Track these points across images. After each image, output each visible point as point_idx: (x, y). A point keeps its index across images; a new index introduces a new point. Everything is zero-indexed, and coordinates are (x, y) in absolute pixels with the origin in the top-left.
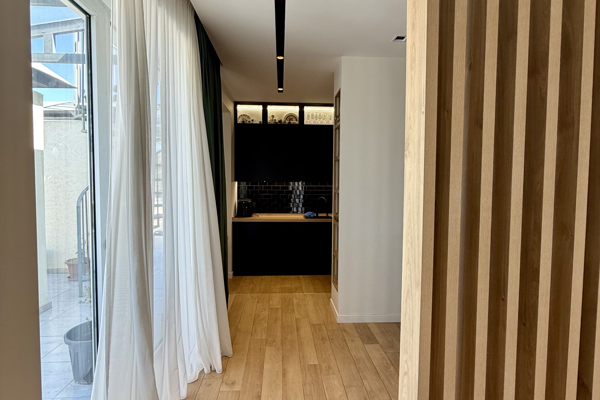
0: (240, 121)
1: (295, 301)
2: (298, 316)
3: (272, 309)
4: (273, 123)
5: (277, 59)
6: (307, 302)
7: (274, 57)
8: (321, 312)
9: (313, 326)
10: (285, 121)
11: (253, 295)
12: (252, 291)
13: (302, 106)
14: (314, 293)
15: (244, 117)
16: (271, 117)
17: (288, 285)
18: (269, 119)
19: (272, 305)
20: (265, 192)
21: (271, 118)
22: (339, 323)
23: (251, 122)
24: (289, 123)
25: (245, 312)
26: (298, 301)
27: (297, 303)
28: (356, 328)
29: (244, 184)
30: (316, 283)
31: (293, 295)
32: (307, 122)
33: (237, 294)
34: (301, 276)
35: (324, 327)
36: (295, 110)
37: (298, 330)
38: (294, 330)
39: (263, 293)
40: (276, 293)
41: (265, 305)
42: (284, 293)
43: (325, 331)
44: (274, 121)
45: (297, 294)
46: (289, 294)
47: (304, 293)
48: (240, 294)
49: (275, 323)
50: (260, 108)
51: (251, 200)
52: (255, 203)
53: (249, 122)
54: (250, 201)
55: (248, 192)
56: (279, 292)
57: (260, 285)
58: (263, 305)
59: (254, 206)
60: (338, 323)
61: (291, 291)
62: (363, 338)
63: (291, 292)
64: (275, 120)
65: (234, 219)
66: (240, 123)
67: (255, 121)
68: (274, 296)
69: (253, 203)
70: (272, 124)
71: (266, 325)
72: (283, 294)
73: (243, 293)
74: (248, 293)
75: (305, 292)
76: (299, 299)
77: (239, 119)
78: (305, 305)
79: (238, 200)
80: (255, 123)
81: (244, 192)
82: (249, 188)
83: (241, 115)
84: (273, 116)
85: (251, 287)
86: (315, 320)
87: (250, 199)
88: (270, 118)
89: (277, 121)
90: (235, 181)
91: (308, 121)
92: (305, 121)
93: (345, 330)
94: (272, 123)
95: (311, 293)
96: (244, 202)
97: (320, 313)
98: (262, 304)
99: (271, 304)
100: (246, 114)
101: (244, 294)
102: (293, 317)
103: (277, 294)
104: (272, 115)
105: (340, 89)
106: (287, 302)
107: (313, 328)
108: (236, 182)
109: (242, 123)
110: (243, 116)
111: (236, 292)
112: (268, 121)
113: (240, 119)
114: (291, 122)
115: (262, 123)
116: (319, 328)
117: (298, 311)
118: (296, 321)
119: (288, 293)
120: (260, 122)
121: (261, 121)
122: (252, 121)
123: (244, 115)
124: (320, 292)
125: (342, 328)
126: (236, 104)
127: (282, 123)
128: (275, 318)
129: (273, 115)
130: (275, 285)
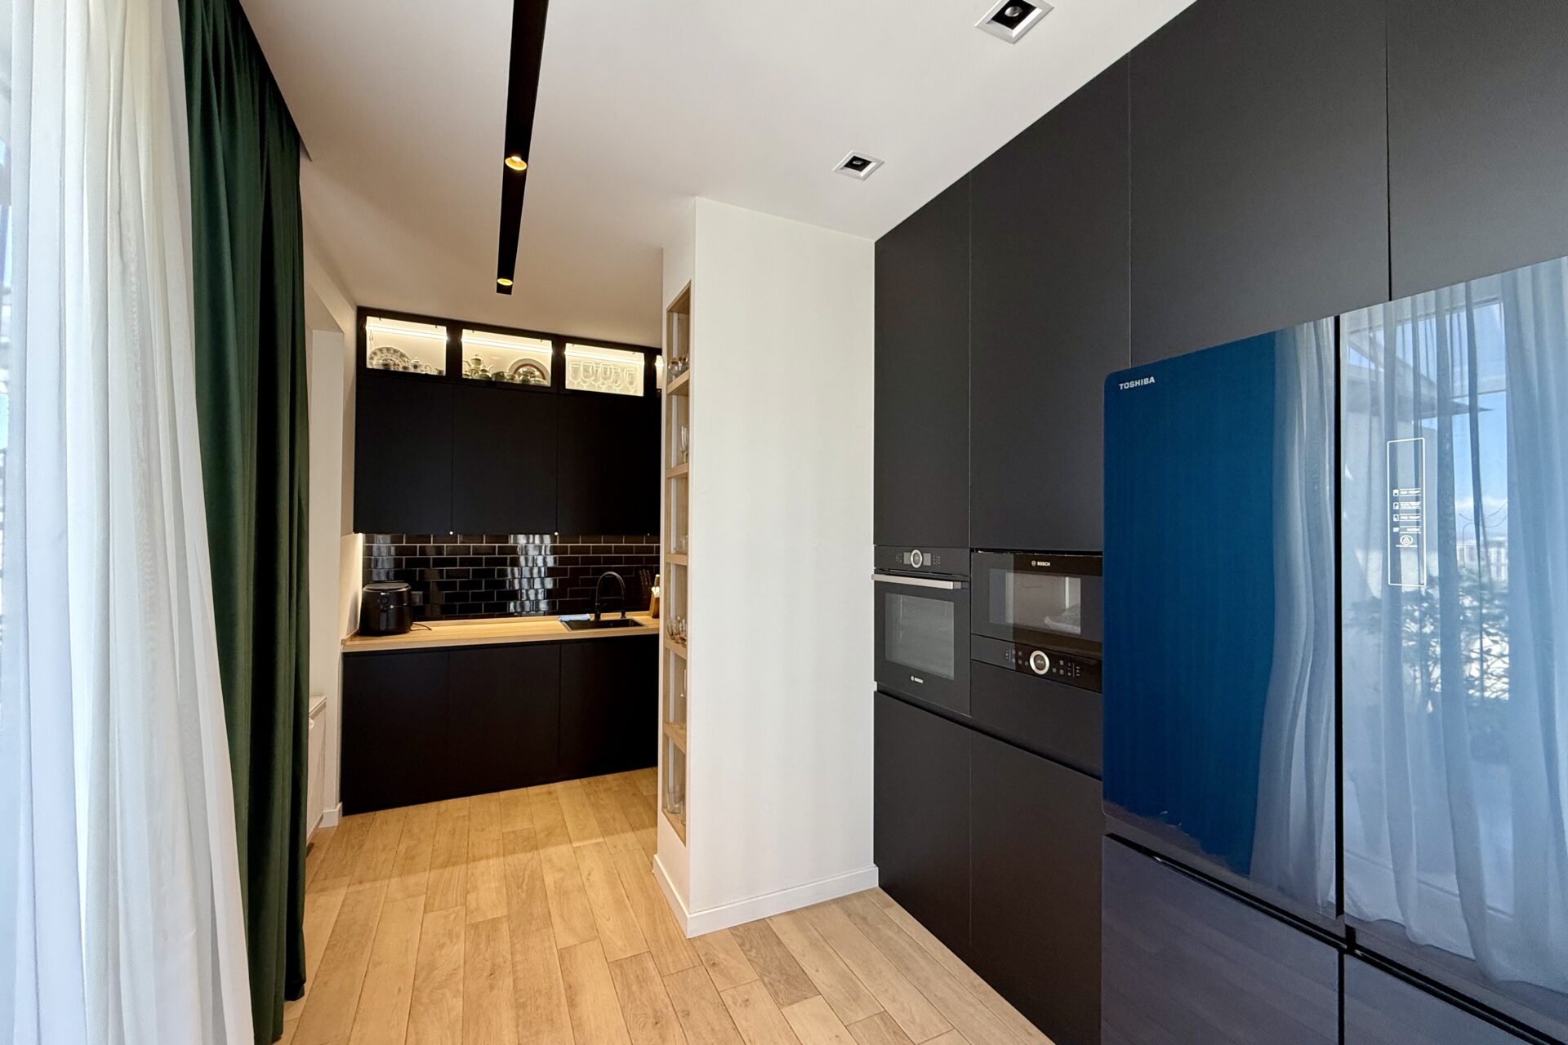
0: (374, 363)
1: (549, 880)
2: (566, 940)
3: (476, 926)
4: (478, 378)
5: (505, 166)
6: (585, 874)
7: (493, 159)
8: (632, 906)
9: (618, 967)
10: (513, 378)
11: (411, 880)
12: (407, 865)
13: (559, 342)
14: (601, 840)
15: (389, 355)
16: (470, 363)
17: (521, 824)
18: (466, 369)
19: (477, 909)
20: (452, 562)
21: (473, 366)
22: (691, 937)
23: (412, 370)
24: (523, 380)
25: (380, 964)
26: (558, 875)
27: (555, 882)
28: (741, 945)
29: (383, 543)
30: (602, 803)
31: (542, 857)
32: (572, 383)
33: (352, 889)
34: (558, 786)
35: (651, 965)
36: (542, 352)
37: (572, 1004)
38: (558, 1006)
39: (444, 865)
40: (488, 857)
41: (453, 916)
42: (513, 852)
43: (658, 979)
44: (480, 373)
45: (551, 851)
46: (529, 855)
47: (576, 844)
48: (361, 888)
49: (492, 988)
50: (438, 336)
51: (407, 585)
52: (421, 592)
53: (405, 368)
54: (404, 589)
55: (398, 563)
56: (498, 853)
57: (435, 837)
58: (446, 917)
59: (418, 600)
60: (689, 939)
61: (532, 843)
62: (770, 983)
63: (536, 848)
64: (486, 371)
65: (348, 643)
66: (375, 367)
67: (423, 368)
68: (483, 874)
69: (413, 592)
70: (477, 380)
71: (458, 1004)
72: (510, 858)
73: (375, 880)
74: (390, 877)
75: (579, 840)
76: (561, 870)
77: (372, 358)
78: (582, 889)
79: (363, 586)
80: (424, 373)
81: (386, 563)
82: (399, 551)
83: (381, 350)
84: (479, 360)
85: (402, 848)
86: (620, 943)
87: (406, 582)
88: (470, 365)
89: (488, 374)
90: (356, 531)
91: (576, 382)
92: (567, 382)
93: (714, 964)
94: (476, 377)
95: (594, 841)
96: (383, 591)
97: (631, 910)
98: (444, 912)
99: (473, 906)
100: (395, 348)
101: (378, 884)
102: (551, 948)
103: (491, 862)
104: (475, 357)
105: (690, 282)
106: (524, 886)
107: (619, 978)
108: (360, 537)
109: (381, 368)
110: (385, 351)
111: (347, 880)
112: (464, 372)
113: (376, 358)
114: (529, 381)
115: (444, 374)
116: (638, 977)
117: (562, 917)
118: (561, 959)
119: (524, 851)
120: (440, 372)
121: (444, 368)
122: (416, 367)
123: (388, 349)
124: (618, 833)
125: (704, 953)
126: (363, 313)
127: (505, 380)
128: (489, 964)
129: (478, 358)
130: (483, 830)
